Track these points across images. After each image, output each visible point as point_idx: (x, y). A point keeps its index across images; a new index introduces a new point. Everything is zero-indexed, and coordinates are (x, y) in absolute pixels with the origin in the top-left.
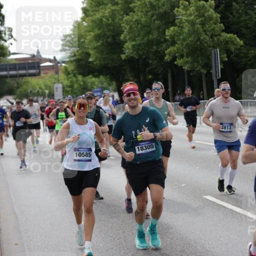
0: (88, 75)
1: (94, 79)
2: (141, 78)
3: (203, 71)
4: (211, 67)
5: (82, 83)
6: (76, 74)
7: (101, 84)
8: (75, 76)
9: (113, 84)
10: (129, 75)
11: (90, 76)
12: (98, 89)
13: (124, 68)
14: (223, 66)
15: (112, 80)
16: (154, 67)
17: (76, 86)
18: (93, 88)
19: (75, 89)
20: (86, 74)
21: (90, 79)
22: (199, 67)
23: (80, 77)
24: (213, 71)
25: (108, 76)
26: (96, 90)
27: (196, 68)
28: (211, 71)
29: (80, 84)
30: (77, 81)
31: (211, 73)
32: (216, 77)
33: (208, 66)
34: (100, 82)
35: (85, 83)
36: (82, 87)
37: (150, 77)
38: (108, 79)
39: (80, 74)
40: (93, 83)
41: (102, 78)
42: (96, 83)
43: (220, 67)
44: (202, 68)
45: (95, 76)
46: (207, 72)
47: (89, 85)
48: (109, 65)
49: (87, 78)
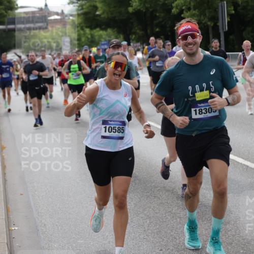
0: (95, 28)
1: (101, 32)
2: (149, 31)
3: (209, 23)
4: (218, 19)
5: (89, 36)
6: (84, 28)
7: (109, 37)
8: (82, 29)
9: (120, 37)
10: (136, 28)
11: (98, 29)
12: (105, 42)
13: (131, 21)
14: (230, 18)
15: (119, 33)
16: (161, 20)
17: (83, 39)
18: (101, 41)
19: (83, 42)
20: (93, 27)
21: (98, 32)
22: (206, 19)
23: (88, 31)
24: (220, 24)
25: (116, 29)
26: (103, 43)
27: (203, 20)
28: (218, 24)
29: (87, 37)
30: (85, 34)
31: (218, 26)
32: (223, 29)
33: (215, 19)
34: (107, 35)
35: (92, 36)
36: (89, 40)
37: (157, 30)
38: (116, 32)
39: (87, 27)
40: (100, 36)
41: (109, 31)
42: (104, 37)
43: (227, 20)
44: (209, 21)
45: (102, 29)
46: (214, 25)
47: (97, 38)
48: (117, 18)
49: (95, 31)
